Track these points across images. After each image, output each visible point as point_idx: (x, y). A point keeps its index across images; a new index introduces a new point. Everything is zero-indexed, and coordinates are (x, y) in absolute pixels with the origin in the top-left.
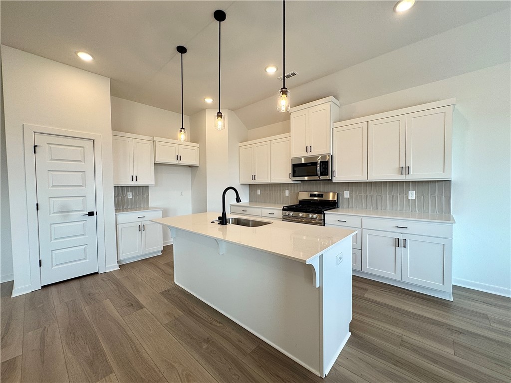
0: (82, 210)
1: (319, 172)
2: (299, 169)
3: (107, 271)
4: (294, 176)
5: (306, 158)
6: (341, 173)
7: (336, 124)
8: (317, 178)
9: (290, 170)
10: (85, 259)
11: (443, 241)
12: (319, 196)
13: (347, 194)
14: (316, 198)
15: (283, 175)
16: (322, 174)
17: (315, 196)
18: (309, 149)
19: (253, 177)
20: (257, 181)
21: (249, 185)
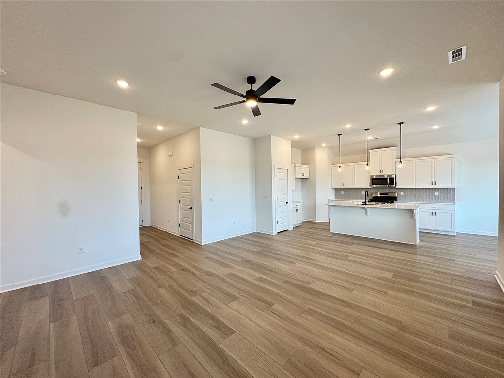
1: (388, 183)
2: (375, 181)
4: (372, 184)
6: (400, 183)
8: (388, 186)
9: (369, 181)
11: (452, 212)
12: (385, 194)
13: (402, 193)
14: (384, 196)
15: (365, 184)
16: (390, 184)
17: (383, 194)
19: (343, 185)
20: (345, 187)
21: (335, 189)
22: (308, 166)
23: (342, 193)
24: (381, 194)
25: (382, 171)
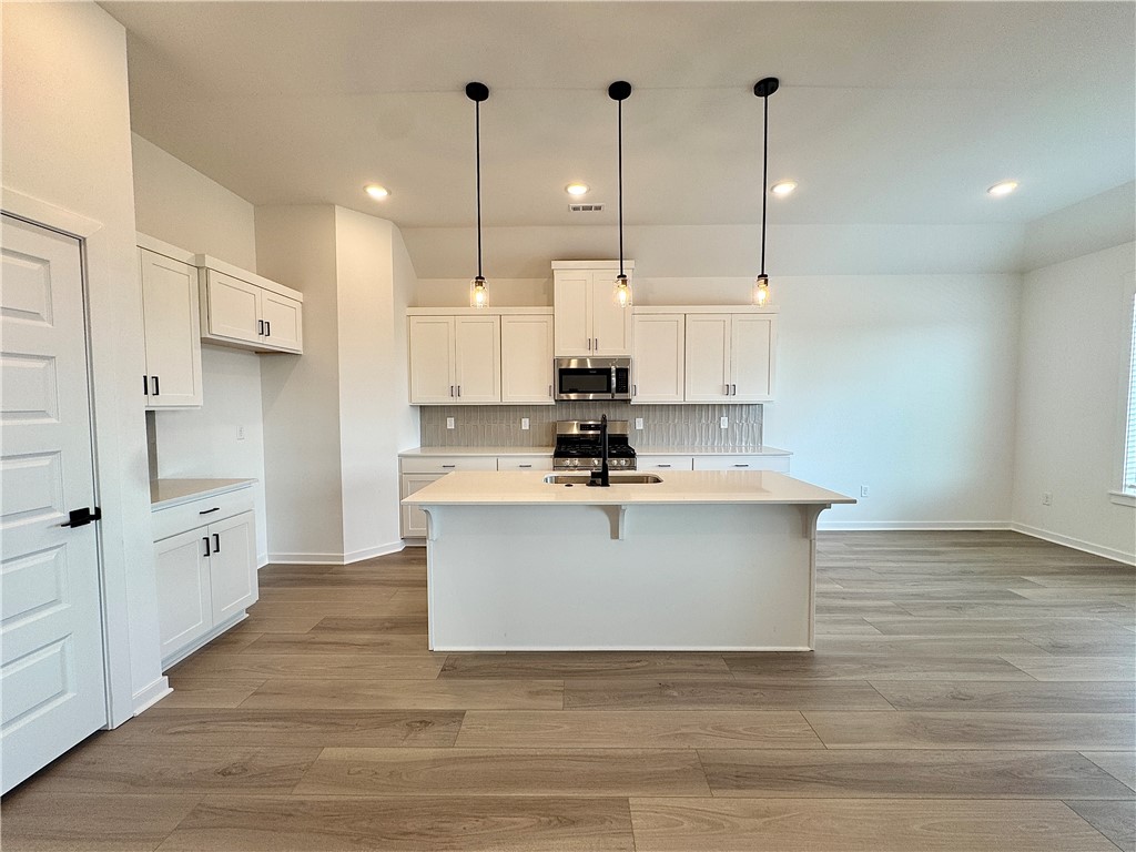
0: (49, 509)
1: (614, 386)
2: (570, 379)
3: (137, 712)
4: (561, 392)
5: (594, 360)
6: (644, 389)
7: (638, 309)
8: (609, 396)
9: (548, 379)
10: (62, 693)
12: (596, 427)
13: (640, 424)
14: (591, 432)
15: (536, 389)
16: (618, 390)
17: (589, 427)
18: (592, 344)
19: (455, 391)
20: (465, 399)
21: (422, 408)
22: (299, 295)
23: (451, 423)
24: (583, 427)
25: (593, 345)
